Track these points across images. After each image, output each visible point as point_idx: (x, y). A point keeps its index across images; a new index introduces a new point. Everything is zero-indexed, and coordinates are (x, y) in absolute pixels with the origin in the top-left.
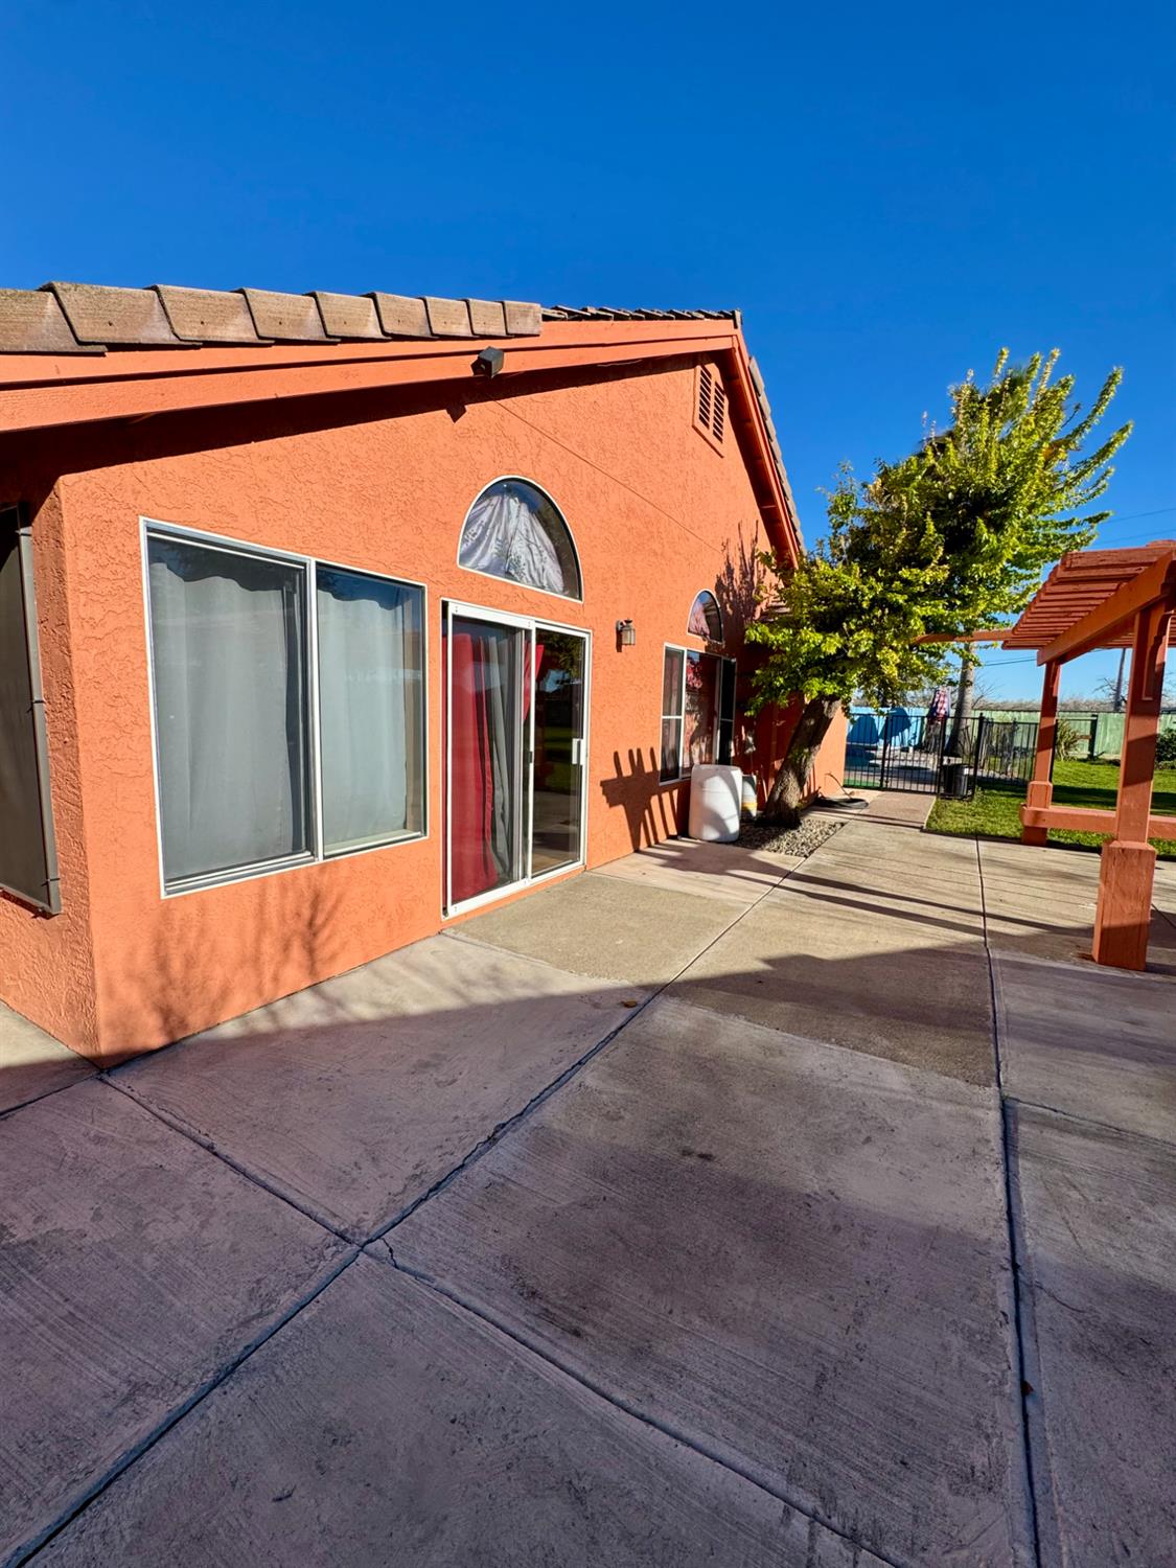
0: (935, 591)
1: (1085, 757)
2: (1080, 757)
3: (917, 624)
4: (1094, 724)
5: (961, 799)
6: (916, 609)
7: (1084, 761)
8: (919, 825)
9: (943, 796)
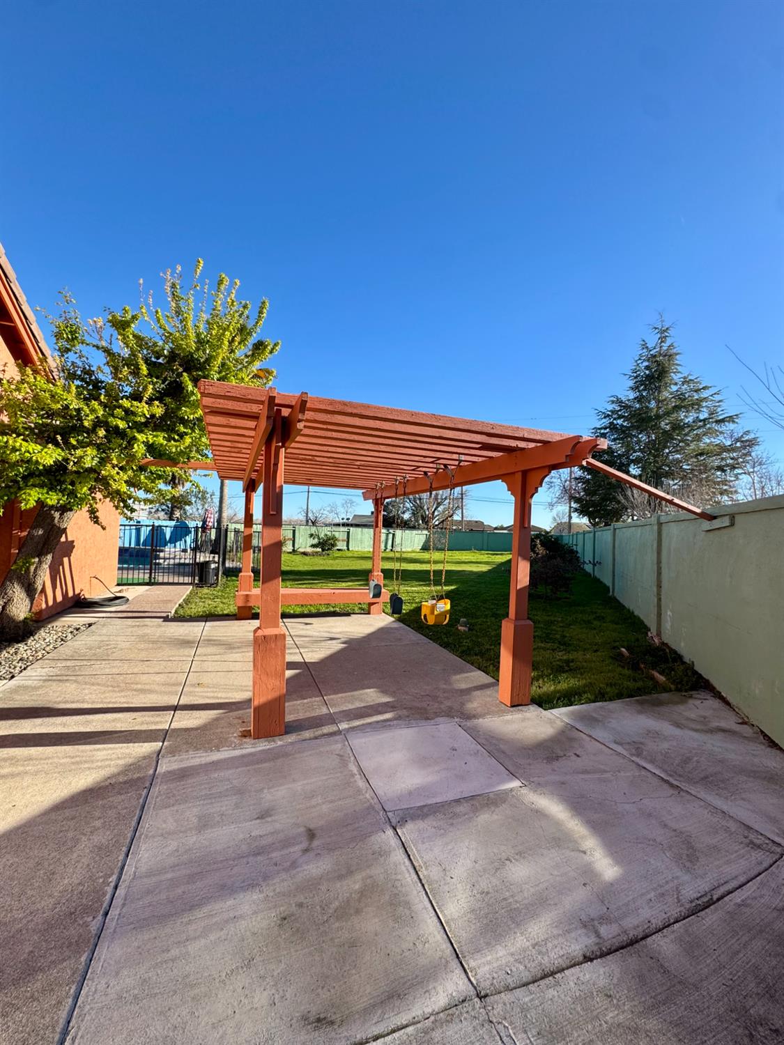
0: (153, 424)
1: (291, 551)
2: (288, 551)
3: (139, 449)
4: (294, 531)
5: (210, 587)
6: (139, 436)
7: (290, 553)
8: (164, 615)
9: (198, 586)
